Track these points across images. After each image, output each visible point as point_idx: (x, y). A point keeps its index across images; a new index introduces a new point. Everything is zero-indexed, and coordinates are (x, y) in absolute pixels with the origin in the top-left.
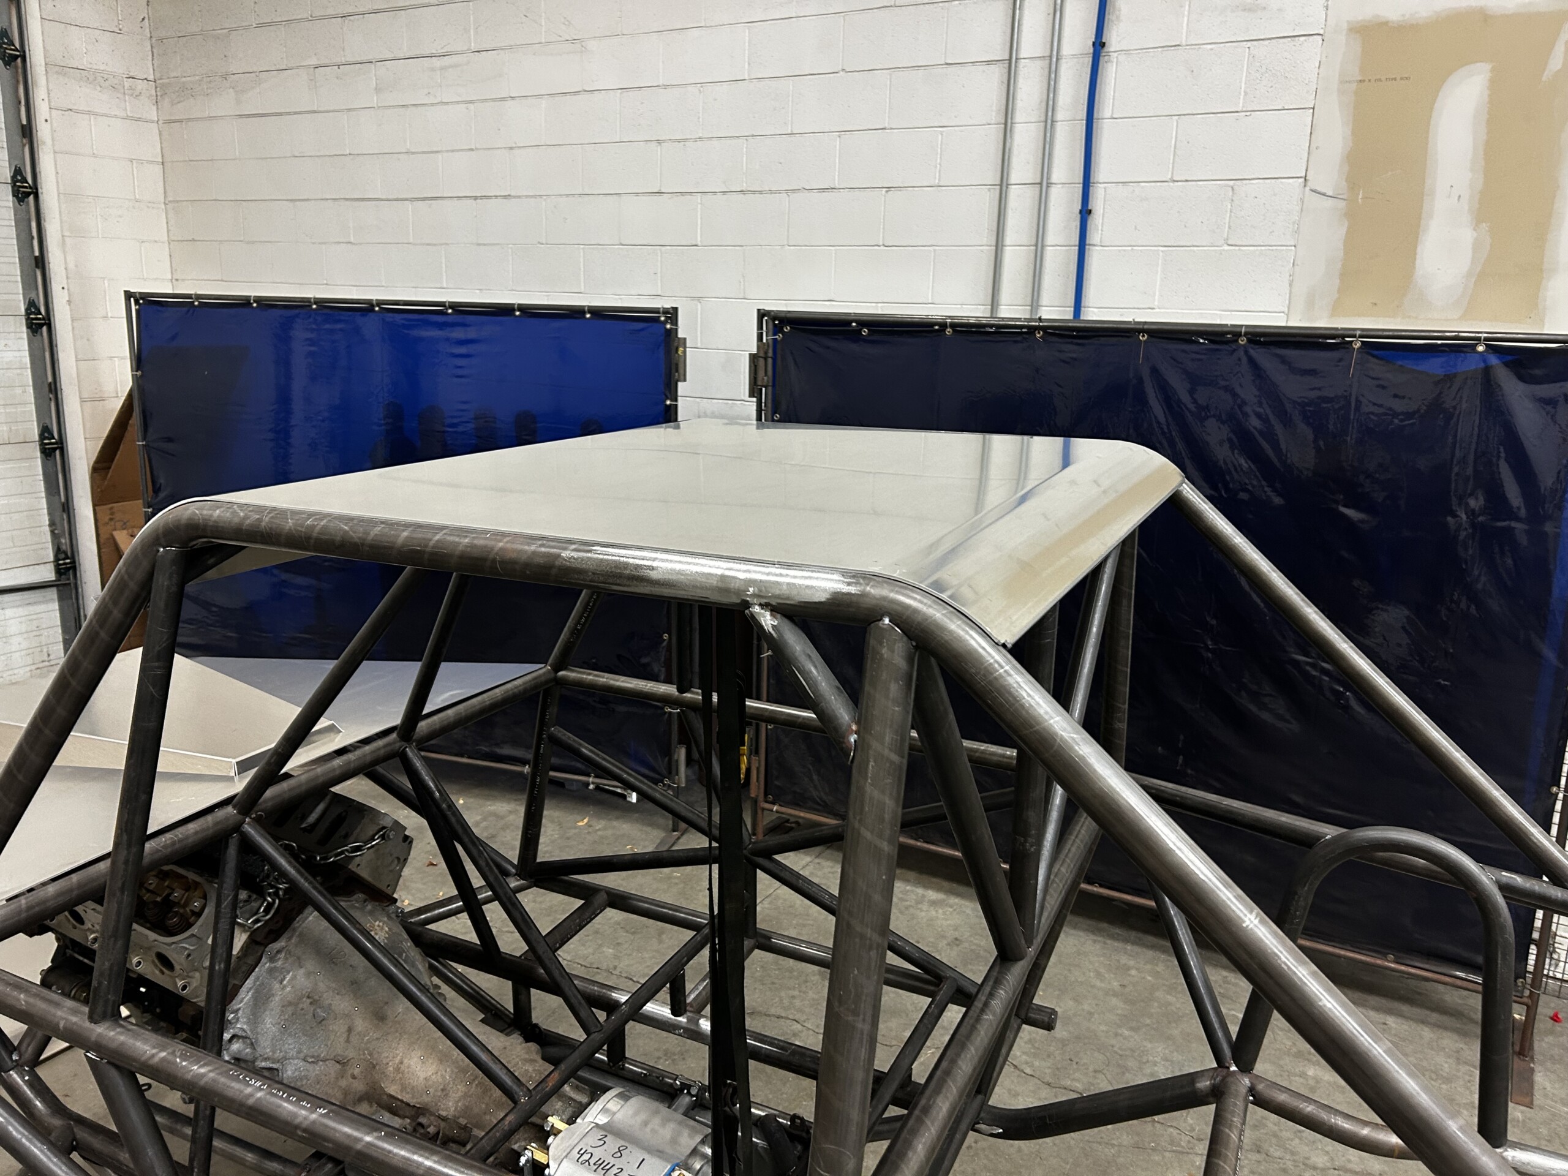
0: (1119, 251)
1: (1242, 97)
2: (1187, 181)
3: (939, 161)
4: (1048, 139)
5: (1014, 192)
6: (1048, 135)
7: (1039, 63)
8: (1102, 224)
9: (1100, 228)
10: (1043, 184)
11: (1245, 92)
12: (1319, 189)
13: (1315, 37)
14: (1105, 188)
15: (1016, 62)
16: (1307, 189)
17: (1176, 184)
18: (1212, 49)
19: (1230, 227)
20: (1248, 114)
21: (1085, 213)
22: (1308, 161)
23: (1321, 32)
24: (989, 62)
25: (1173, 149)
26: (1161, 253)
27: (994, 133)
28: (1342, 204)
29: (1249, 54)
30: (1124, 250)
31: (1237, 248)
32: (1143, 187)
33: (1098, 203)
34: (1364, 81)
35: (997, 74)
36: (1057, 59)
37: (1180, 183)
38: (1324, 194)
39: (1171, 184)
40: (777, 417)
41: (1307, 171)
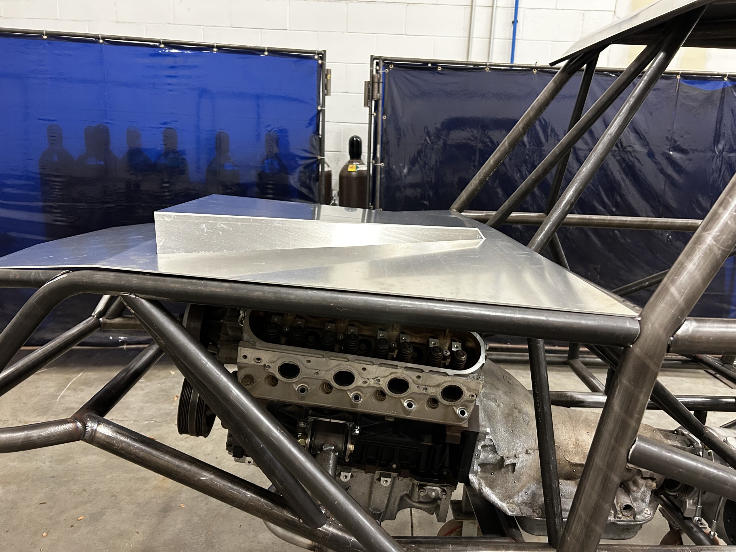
0: (530, 43)
2: (563, 9)
5: (477, 10)
8: (523, 28)
9: (521, 31)
10: (493, 7)
14: (524, 11)
16: (616, 16)
19: (582, 33)
21: (515, 22)
22: (616, 3)
26: (550, 45)
30: (533, 42)
32: (542, 11)
33: (520, 18)
37: (559, 10)
39: (555, 10)
40: (385, 117)
41: (615, 8)
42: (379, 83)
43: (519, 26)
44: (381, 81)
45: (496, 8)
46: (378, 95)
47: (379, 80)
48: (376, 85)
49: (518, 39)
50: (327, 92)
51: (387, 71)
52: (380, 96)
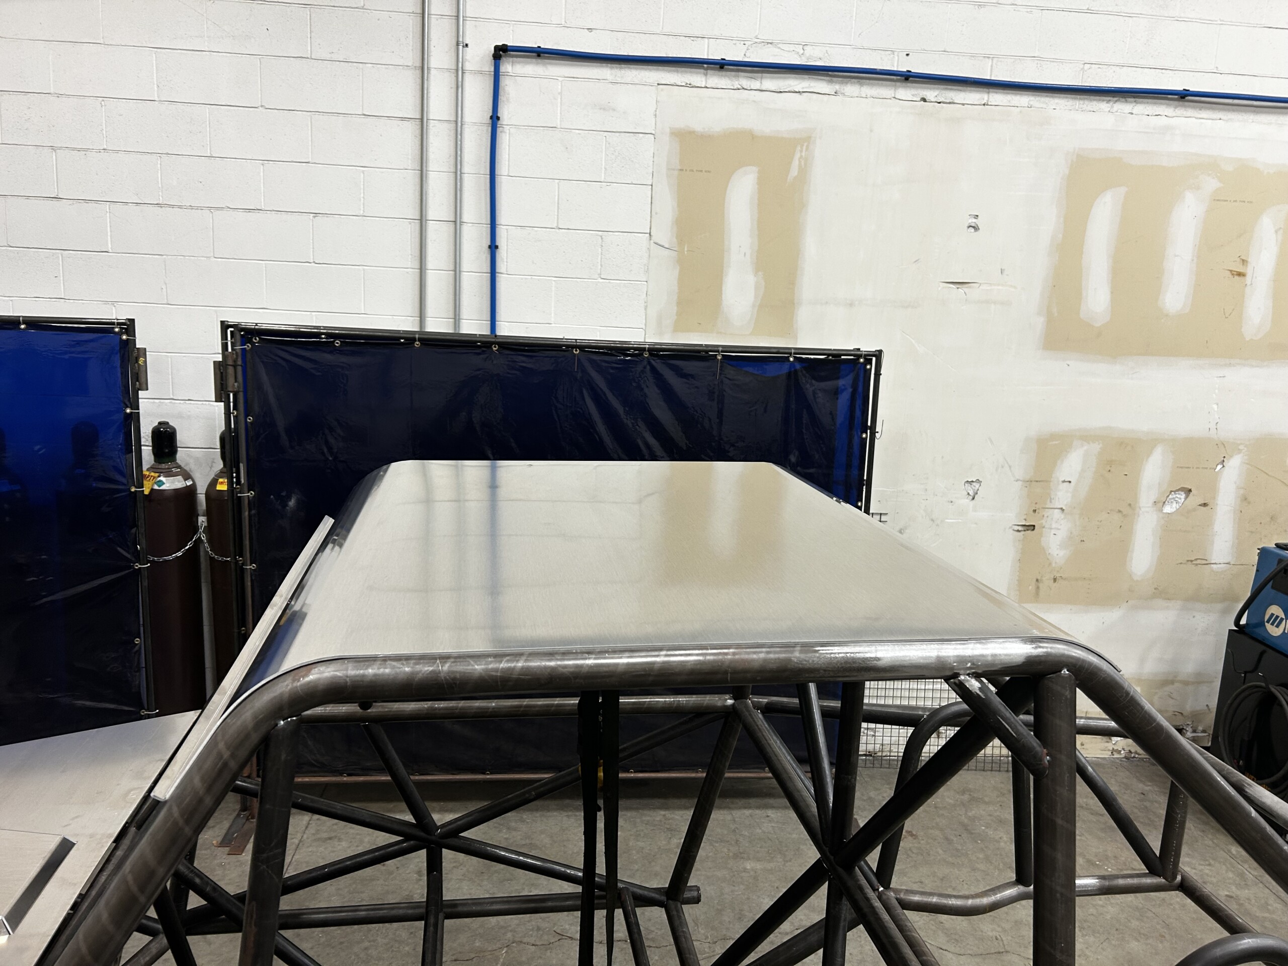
0: (522, 279)
1: (603, 172)
2: (568, 229)
3: (362, 195)
4: (459, 187)
5: (431, 227)
6: (459, 184)
7: (446, 125)
8: (507, 257)
9: (505, 260)
10: (457, 222)
11: (605, 168)
12: (660, 243)
13: (649, 135)
14: (507, 230)
15: (427, 122)
16: (652, 241)
17: (561, 230)
18: (579, 134)
19: (601, 265)
20: (608, 184)
21: (493, 248)
22: (651, 222)
23: (653, 132)
24: (403, 119)
25: (556, 204)
26: (553, 282)
27: (412, 178)
28: (674, 254)
29: (606, 141)
30: (526, 279)
31: (608, 281)
32: (536, 231)
33: (501, 241)
34: (683, 170)
35: (410, 131)
36: (462, 125)
37: (563, 230)
38: (663, 246)
39: (557, 230)
40: (250, 419)
41: (650, 229)
42: (235, 366)
43: (501, 254)
44: (239, 362)
45: (461, 225)
46: (236, 384)
47: (235, 361)
48: (231, 370)
49: (498, 273)
50: (140, 384)
51: (248, 346)
52: (238, 387)
